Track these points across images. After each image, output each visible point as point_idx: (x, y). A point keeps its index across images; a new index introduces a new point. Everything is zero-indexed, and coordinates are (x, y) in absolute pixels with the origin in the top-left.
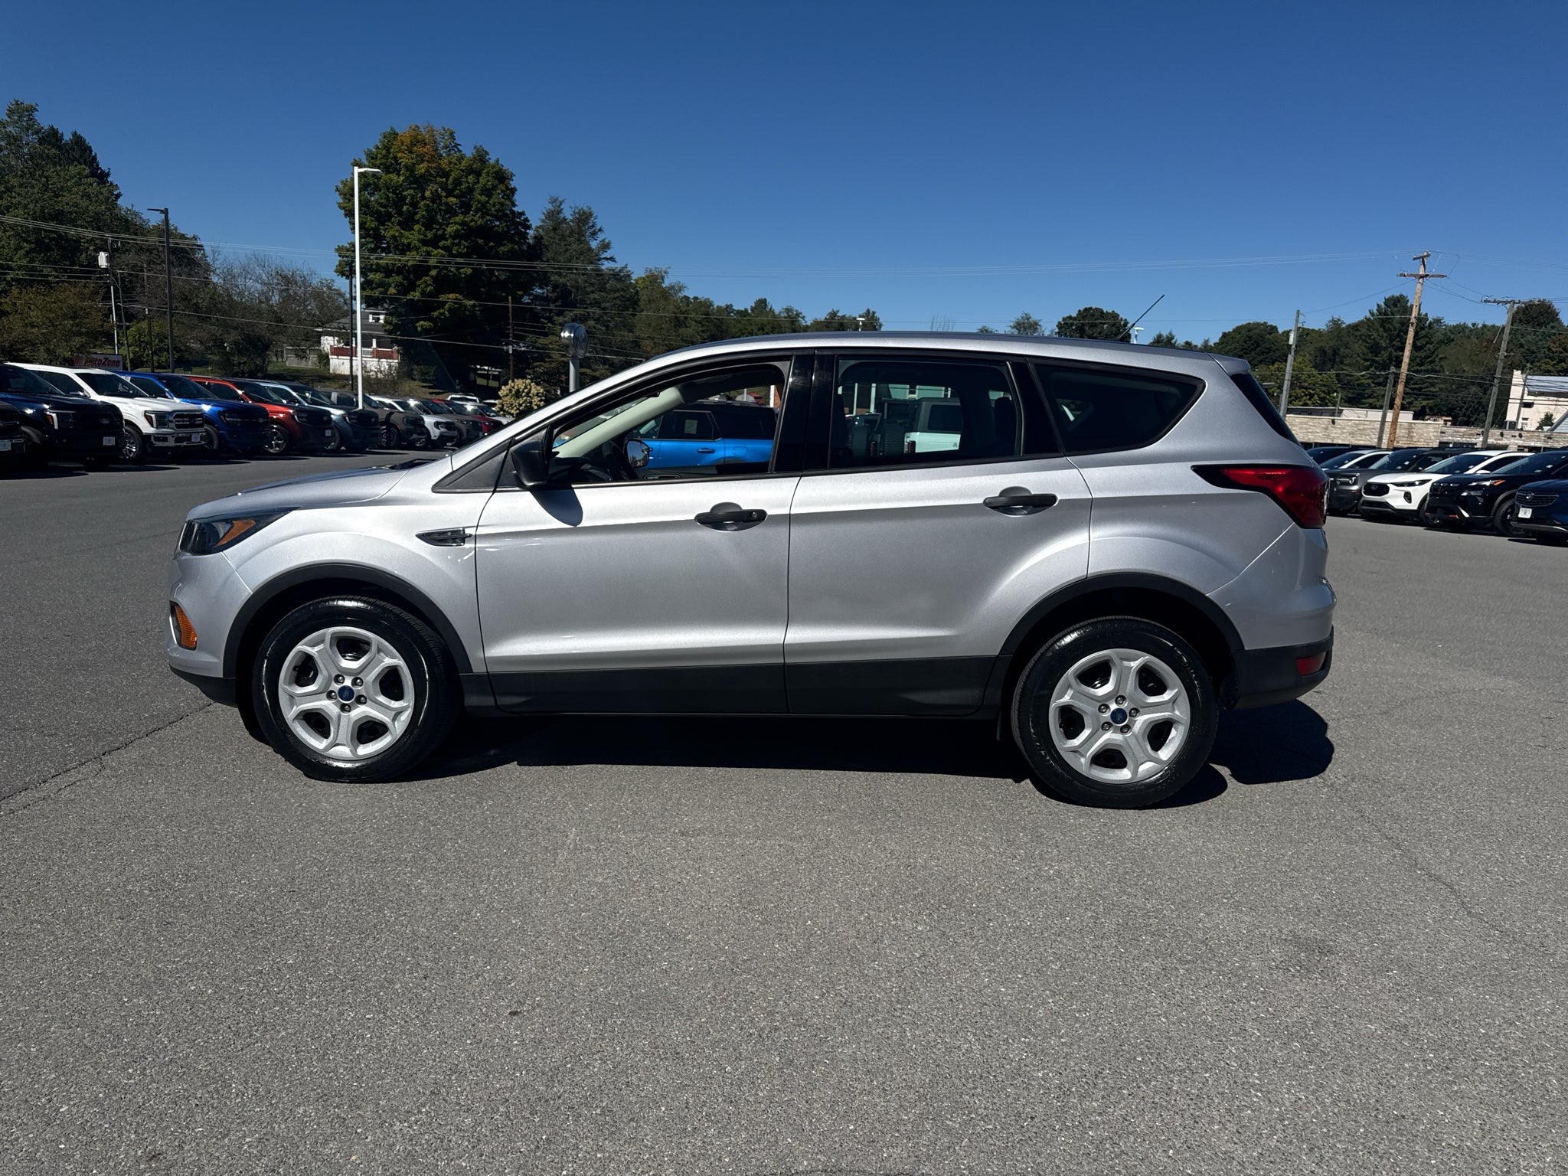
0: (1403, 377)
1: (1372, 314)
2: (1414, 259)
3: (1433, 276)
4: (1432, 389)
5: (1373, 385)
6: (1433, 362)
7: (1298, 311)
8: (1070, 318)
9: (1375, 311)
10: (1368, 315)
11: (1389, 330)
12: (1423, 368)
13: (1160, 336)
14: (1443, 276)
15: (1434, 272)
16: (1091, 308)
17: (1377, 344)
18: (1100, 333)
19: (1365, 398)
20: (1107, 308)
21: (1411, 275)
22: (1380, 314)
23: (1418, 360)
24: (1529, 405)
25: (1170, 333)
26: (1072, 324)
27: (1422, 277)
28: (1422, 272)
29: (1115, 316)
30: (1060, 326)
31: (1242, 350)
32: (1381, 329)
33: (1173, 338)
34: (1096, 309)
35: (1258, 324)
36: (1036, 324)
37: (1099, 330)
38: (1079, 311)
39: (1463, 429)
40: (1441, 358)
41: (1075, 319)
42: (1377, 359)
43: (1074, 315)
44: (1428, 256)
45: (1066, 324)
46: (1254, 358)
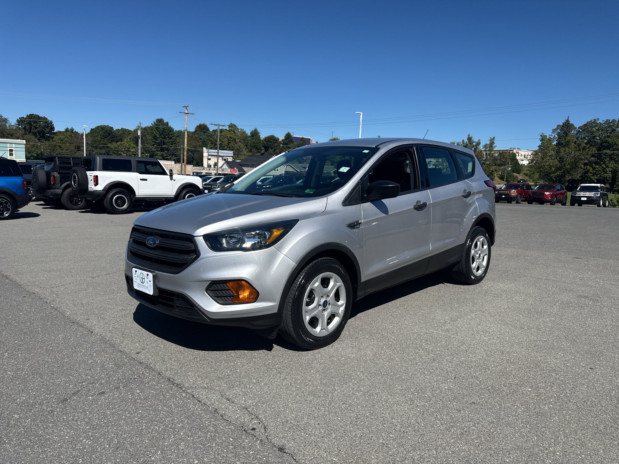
0: (186, 149)
1: (152, 125)
2: (183, 107)
3: (190, 114)
4: (176, 153)
5: (156, 151)
6: (176, 143)
7: (140, 123)
8: (23, 118)
9: (153, 124)
10: (151, 125)
11: (159, 131)
12: (172, 145)
13: (67, 129)
14: (193, 114)
15: (190, 112)
16: (33, 114)
17: (156, 136)
18: (40, 126)
19: (155, 156)
20: (41, 115)
21: (183, 113)
22: (155, 125)
23: (170, 142)
24: (209, 159)
25: (72, 128)
26: (24, 121)
27: (187, 114)
28: (186, 112)
29: (45, 118)
30: (18, 121)
31: (103, 136)
32: (156, 131)
33: (74, 130)
34: (36, 115)
35: (105, 126)
36: (6, 119)
37: (39, 125)
38: (27, 115)
39: (198, 168)
40: (178, 142)
41: (26, 118)
42: (157, 141)
43: (25, 117)
44: (188, 106)
45: (22, 120)
46: (109, 140)
